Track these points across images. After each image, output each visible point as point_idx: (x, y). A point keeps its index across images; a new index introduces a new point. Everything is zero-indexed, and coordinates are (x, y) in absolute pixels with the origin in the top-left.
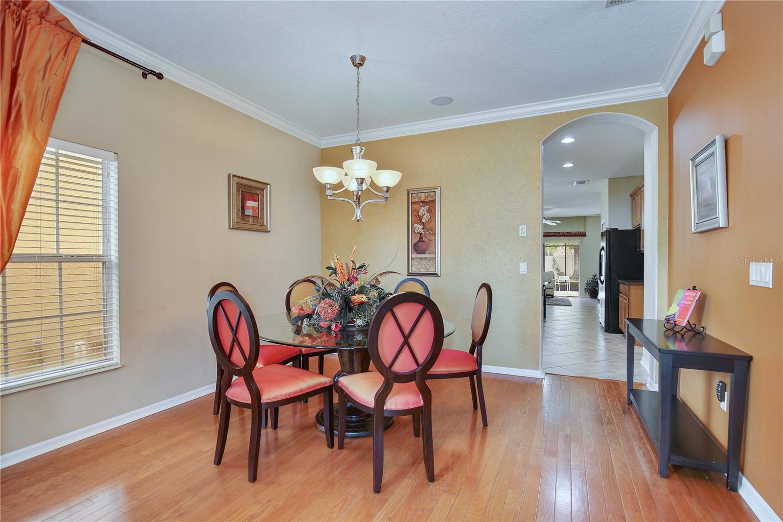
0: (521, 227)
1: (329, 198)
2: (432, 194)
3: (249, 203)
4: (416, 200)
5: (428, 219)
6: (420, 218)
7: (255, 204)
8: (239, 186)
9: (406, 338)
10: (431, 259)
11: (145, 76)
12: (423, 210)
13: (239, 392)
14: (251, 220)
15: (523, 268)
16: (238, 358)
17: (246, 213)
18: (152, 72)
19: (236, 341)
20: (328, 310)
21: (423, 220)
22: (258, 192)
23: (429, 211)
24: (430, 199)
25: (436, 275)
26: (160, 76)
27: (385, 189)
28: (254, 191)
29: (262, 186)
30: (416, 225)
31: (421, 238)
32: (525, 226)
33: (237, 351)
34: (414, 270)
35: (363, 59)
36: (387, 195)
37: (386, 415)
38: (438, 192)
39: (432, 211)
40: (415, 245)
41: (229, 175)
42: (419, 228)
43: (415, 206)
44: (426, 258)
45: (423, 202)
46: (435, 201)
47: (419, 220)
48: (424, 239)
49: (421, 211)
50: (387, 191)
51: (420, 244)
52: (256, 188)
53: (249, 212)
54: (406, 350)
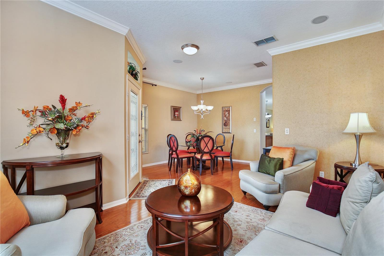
0: (254, 118)
1: (195, 113)
2: (229, 108)
3: (176, 113)
4: (225, 110)
5: (228, 116)
6: (226, 116)
7: (178, 113)
8: (174, 109)
9: (207, 145)
10: (229, 128)
11: (153, 86)
12: (227, 113)
13: (174, 156)
14: (177, 118)
15: (255, 131)
16: (174, 149)
17: (175, 116)
18: (154, 85)
19: (174, 145)
20: (193, 140)
21: (227, 116)
22: (178, 110)
23: (228, 113)
24: (228, 110)
25: (230, 133)
26: (156, 85)
27: (209, 111)
28: (177, 110)
29: (180, 108)
30: (224, 118)
31: (226, 122)
32: (255, 118)
33: (174, 147)
34: (224, 131)
35: (203, 78)
36: (210, 112)
37: (202, 160)
38: (231, 107)
39: (229, 113)
40: (224, 124)
41: (171, 106)
42: (225, 118)
43: (224, 112)
44: (227, 128)
45: (226, 111)
46: (230, 110)
47: (225, 116)
48: (227, 122)
49: (226, 113)
50: (210, 111)
51: (226, 123)
52: (178, 109)
53: (176, 116)
54: (207, 147)
